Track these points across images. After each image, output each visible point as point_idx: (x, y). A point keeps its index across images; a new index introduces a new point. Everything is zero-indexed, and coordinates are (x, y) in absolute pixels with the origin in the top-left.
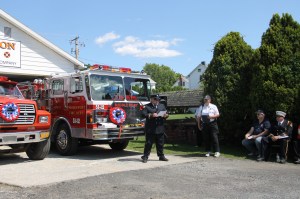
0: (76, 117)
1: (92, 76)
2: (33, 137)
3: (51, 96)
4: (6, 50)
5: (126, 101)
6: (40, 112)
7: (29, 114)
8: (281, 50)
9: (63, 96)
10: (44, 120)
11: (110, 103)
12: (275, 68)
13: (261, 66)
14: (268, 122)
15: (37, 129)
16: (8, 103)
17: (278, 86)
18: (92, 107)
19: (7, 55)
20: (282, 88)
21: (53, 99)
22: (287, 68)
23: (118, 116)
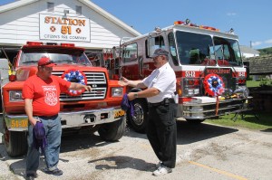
1: (177, 32)
2: (105, 116)
3: (122, 64)
4: (78, 27)
5: (217, 66)
6: (112, 83)
7: (99, 86)
9: (136, 62)
10: (118, 94)
15: (110, 105)
16: (71, 71)
19: (79, 31)
21: (125, 67)
23: (215, 85)
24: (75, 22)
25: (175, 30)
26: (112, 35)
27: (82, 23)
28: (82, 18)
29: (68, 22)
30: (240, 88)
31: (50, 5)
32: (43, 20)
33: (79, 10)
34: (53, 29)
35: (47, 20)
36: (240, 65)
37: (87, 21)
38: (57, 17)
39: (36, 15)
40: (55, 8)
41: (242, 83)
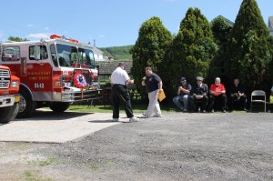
0: (39, 82)
2: (9, 101)
5: (81, 68)
6: (14, 78)
7: (6, 79)
8: (197, 34)
10: (15, 85)
11: (72, 69)
12: (194, 47)
13: (185, 45)
14: (190, 86)
15: (12, 93)
17: (197, 59)
18: (60, 73)
20: (200, 61)
22: (202, 47)
23: (81, 81)
25: (55, 43)
30: (94, 84)
36: (93, 67)
41: (96, 80)
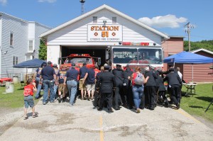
4: (113, 31)
19: (114, 34)
24: (111, 28)
26: (140, 36)
27: (116, 28)
28: (116, 25)
29: (106, 29)
31: (95, 19)
32: (90, 29)
33: (114, 19)
34: (96, 34)
35: (92, 29)
37: (120, 27)
38: (99, 26)
39: (85, 26)
40: (98, 21)
